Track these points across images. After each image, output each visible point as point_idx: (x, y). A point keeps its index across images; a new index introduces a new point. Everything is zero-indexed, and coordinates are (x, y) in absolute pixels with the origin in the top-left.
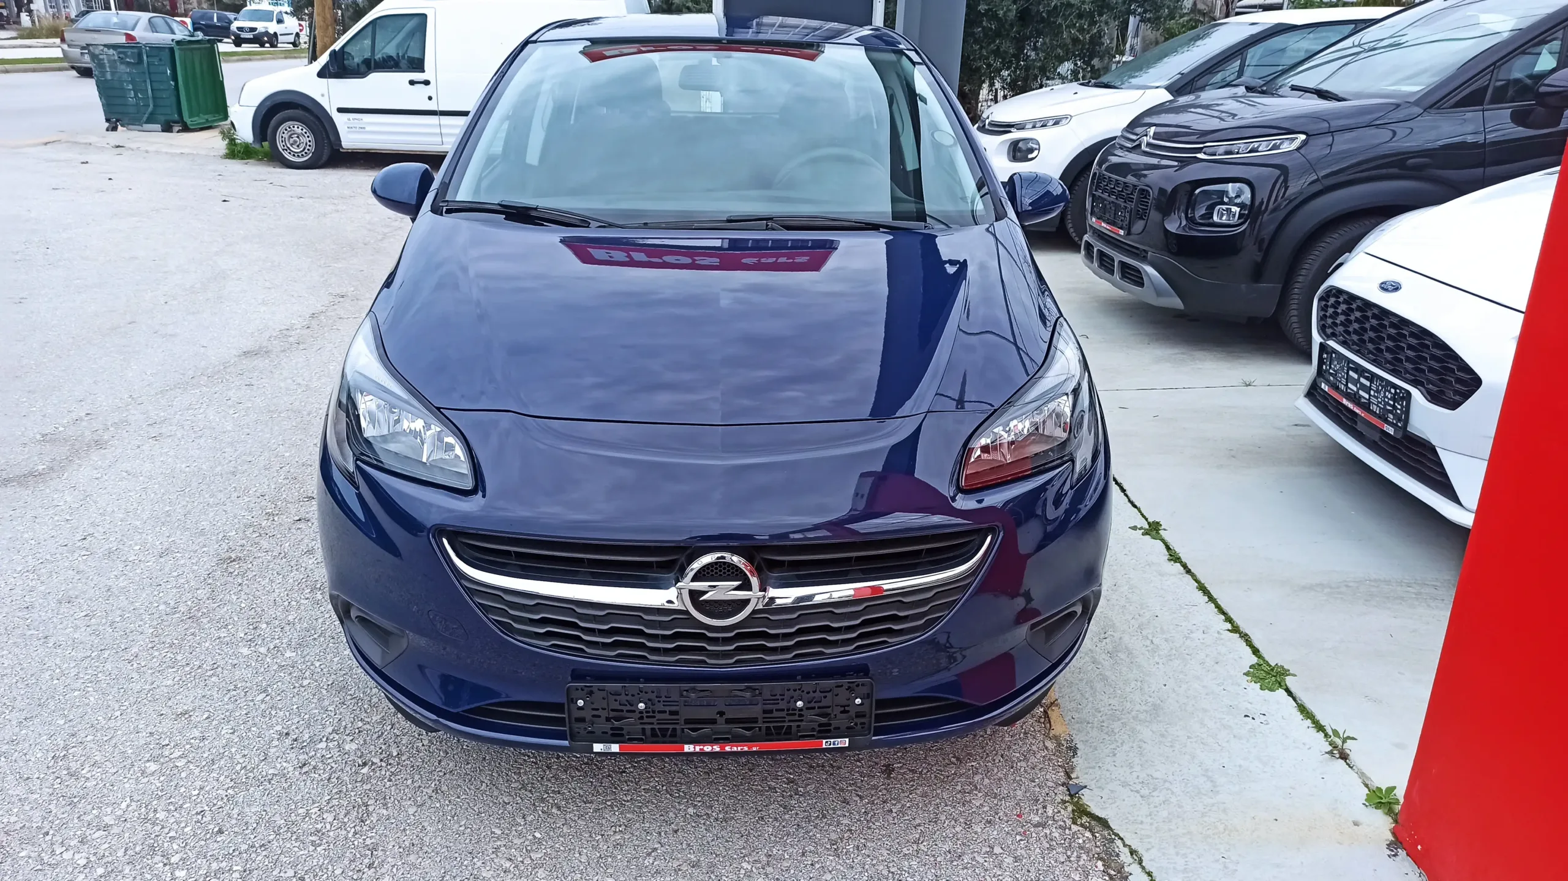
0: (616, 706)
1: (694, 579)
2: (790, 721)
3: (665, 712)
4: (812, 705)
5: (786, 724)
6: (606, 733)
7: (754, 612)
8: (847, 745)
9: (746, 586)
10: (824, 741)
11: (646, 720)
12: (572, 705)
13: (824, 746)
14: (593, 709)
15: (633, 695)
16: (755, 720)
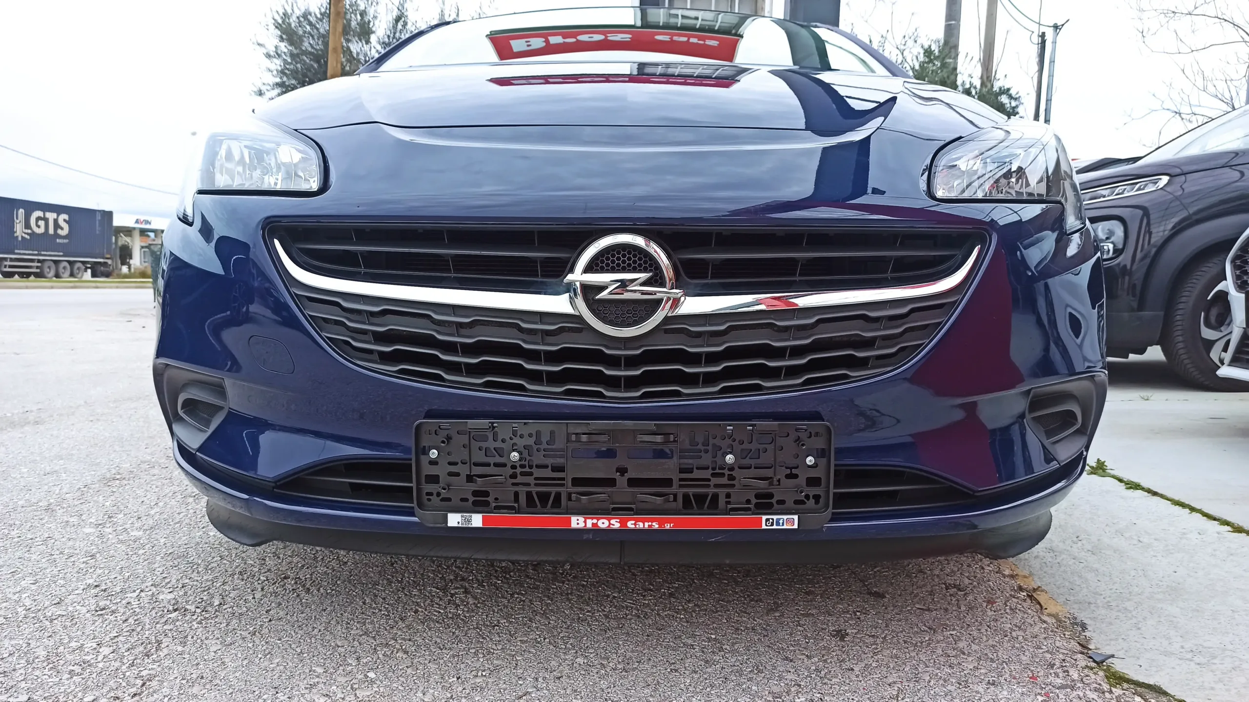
0: (480, 457)
1: (588, 269)
2: (716, 486)
3: (546, 467)
4: (747, 461)
5: (711, 491)
6: (466, 500)
7: (667, 320)
8: (796, 526)
9: (657, 279)
10: (764, 518)
11: (520, 479)
12: (423, 457)
13: (764, 527)
14: (450, 464)
15: (503, 441)
16: (668, 482)
